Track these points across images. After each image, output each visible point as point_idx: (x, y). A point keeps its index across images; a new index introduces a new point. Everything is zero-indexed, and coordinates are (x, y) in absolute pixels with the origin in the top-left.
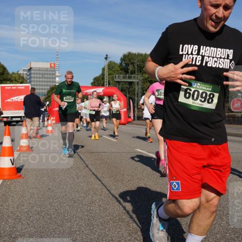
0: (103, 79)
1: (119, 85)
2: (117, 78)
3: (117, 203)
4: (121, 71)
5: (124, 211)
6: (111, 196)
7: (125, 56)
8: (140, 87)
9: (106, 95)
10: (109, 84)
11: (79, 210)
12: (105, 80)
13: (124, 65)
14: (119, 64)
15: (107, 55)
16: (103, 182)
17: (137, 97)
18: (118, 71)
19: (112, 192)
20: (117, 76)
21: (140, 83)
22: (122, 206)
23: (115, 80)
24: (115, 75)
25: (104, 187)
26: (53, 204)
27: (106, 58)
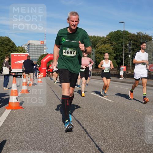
3: (79, 125)
5: (83, 130)
6: (75, 120)
8: (94, 56)
11: (56, 128)
19: (76, 118)
21: (94, 54)
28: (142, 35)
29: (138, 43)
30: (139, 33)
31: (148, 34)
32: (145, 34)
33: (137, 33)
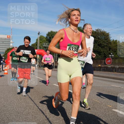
0: (37, 45)
1: (45, 48)
2: (44, 45)
3: (42, 114)
4: (47, 41)
5: (46, 119)
6: (39, 110)
7: (49, 33)
9: (38, 54)
10: (40, 48)
11: (21, 118)
12: (38, 46)
13: (48, 38)
14: (45, 37)
15: (39, 32)
16: (35, 102)
17: (55, 56)
18: (45, 41)
19: (39, 108)
20: (44, 43)
22: (45, 115)
23: (43, 46)
24: (43, 43)
25: (35, 105)
26: (6, 114)
27: (39, 34)
28: (100, 32)
29: (97, 38)
30: (97, 30)
31: (105, 31)
32: (103, 31)
33: (96, 30)
